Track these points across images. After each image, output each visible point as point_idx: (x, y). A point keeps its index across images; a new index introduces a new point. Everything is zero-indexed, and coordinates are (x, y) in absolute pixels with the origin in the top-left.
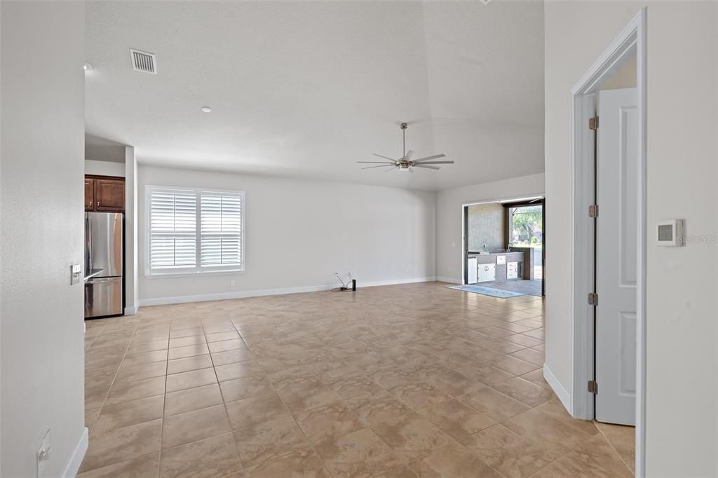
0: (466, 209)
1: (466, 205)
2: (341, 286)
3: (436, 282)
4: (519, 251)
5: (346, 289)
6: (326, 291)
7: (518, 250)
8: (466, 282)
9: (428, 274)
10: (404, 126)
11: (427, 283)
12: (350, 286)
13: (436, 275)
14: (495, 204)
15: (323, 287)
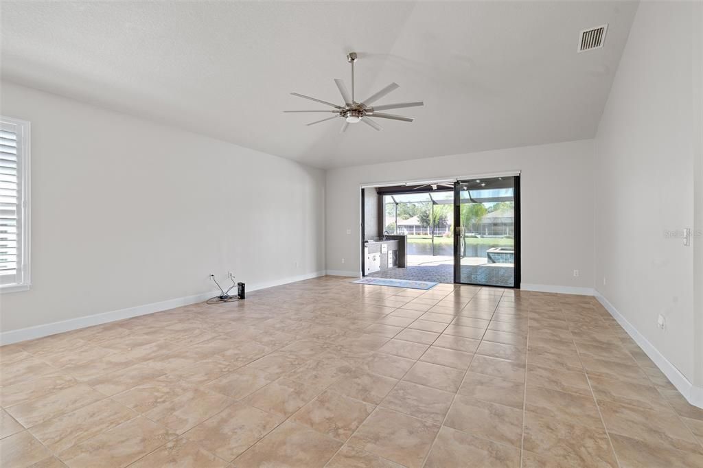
0: (363, 190)
1: (363, 187)
2: (219, 293)
3: (326, 276)
4: (395, 239)
5: (226, 297)
6: (197, 305)
7: (393, 238)
8: (363, 275)
9: (318, 269)
10: (353, 57)
11: (319, 278)
12: (235, 292)
13: (326, 268)
14: (372, 188)
15: (191, 299)
